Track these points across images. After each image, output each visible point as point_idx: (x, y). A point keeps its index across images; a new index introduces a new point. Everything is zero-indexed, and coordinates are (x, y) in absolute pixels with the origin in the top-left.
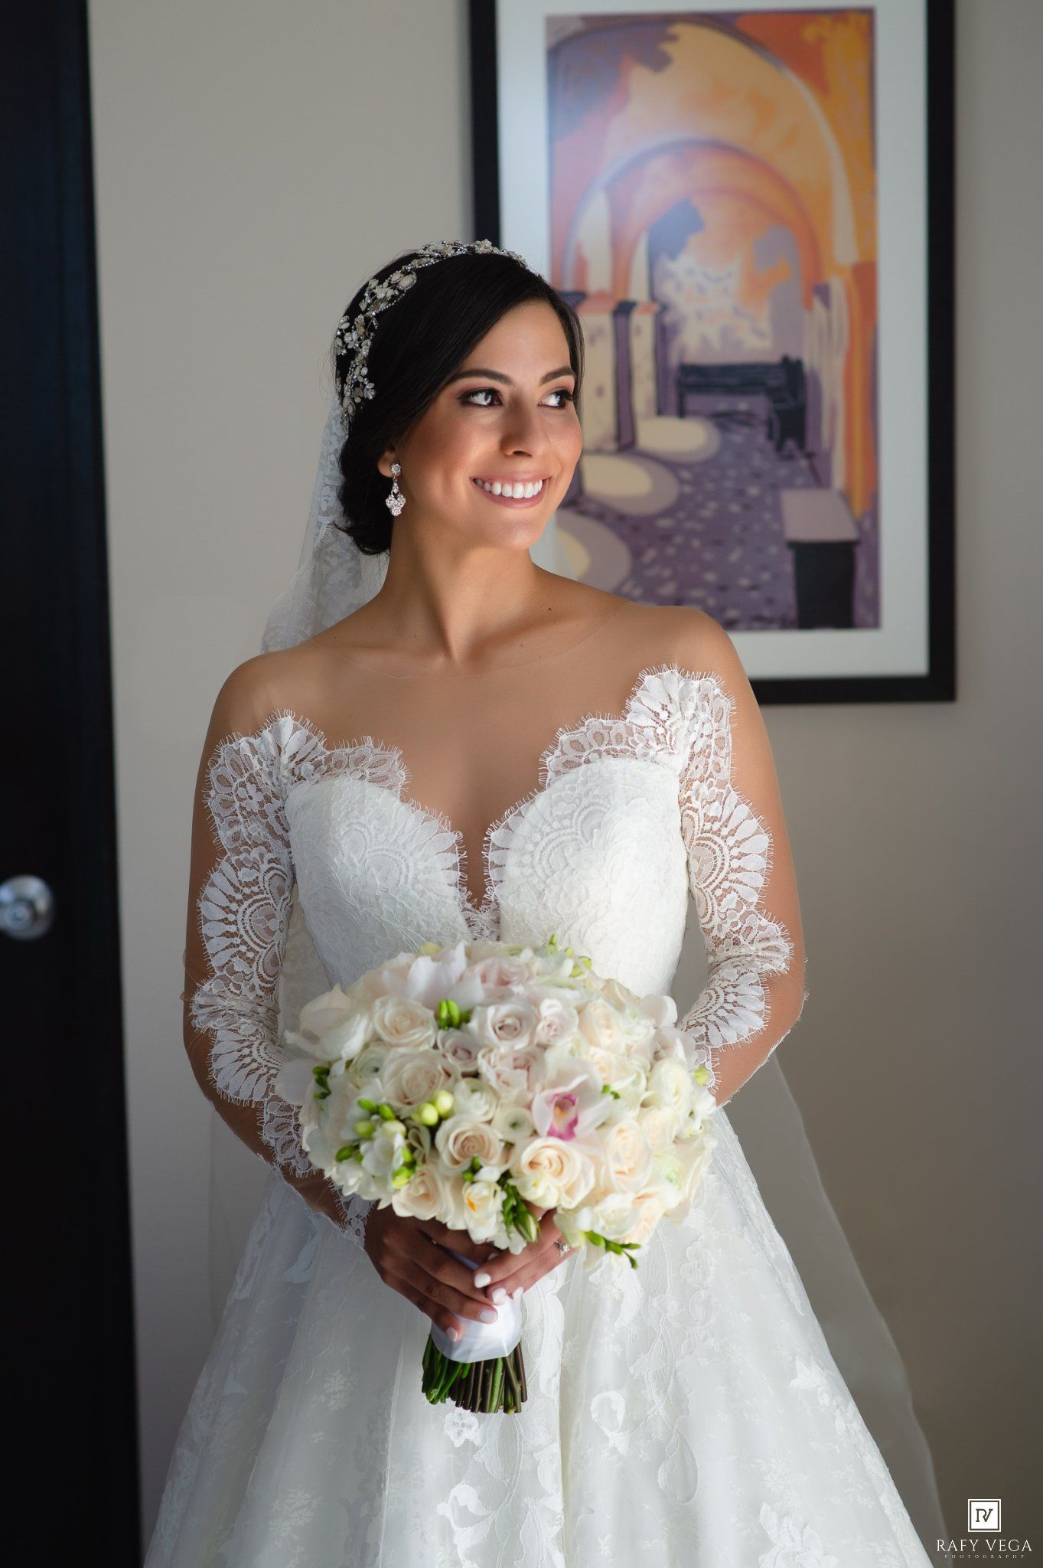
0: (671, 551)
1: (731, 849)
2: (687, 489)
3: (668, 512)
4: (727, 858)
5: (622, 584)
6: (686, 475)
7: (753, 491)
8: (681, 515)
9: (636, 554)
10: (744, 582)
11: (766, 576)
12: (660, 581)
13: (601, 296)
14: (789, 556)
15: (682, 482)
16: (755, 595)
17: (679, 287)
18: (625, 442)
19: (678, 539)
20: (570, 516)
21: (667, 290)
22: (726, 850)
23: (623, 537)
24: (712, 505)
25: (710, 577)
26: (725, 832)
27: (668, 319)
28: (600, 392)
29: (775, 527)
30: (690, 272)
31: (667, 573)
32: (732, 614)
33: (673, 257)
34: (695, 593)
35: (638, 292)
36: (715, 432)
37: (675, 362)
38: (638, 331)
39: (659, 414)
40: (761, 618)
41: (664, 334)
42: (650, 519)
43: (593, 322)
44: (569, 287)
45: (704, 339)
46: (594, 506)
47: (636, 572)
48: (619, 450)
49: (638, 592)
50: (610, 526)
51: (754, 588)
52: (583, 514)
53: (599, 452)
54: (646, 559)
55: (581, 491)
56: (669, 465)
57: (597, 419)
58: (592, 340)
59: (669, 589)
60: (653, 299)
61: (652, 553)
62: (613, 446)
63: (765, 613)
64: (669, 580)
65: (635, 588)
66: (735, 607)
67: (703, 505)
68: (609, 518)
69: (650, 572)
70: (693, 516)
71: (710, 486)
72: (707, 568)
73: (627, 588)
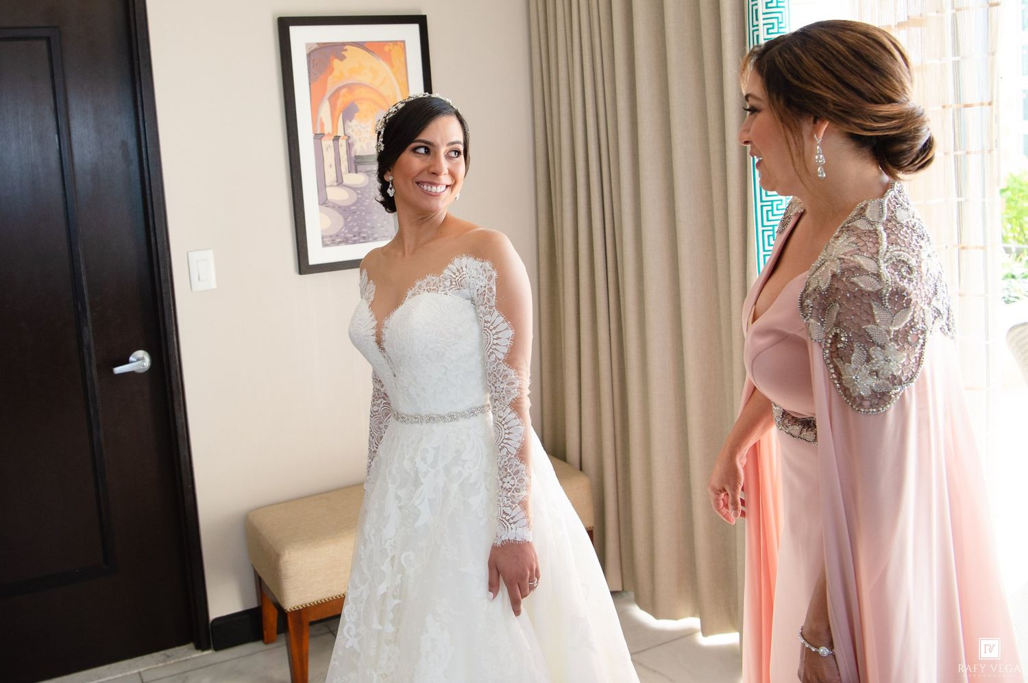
0: (356, 217)
1: (494, 335)
2: (360, 196)
3: (353, 205)
4: (492, 339)
5: (341, 229)
6: (359, 192)
8: (358, 205)
9: (345, 219)
10: (379, 225)
11: (385, 223)
12: (354, 227)
13: (329, 134)
15: (358, 194)
16: (383, 229)
17: (353, 130)
18: (339, 182)
19: (358, 213)
20: (323, 207)
21: (349, 132)
22: (492, 335)
23: (341, 214)
24: (368, 201)
25: (368, 224)
26: (491, 327)
27: (350, 141)
28: (331, 166)
30: (356, 126)
31: (355, 224)
33: (350, 121)
34: (364, 230)
35: (340, 133)
36: (367, 177)
37: (353, 155)
38: (341, 146)
39: (349, 172)
40: (384, 236)
41: (349, 146)
42: (349, 207)
43: (327, 143)
44: (318, 132)
45: (362, 147)
46: (331, 204)
47: (346, 225)
48: (338, 185)
49: (347, 231)
50: (336, 210)
51: (382, 227)
52: (328, 207)
53: (331, 186)
54: (349, 220)
55: (327, 199)
56: (354, 189)
57: (330, 175)
58: (327, 149)
59: (356, 229)
60: (345, 135)
61: (350, 218)
62: (336, 184)
63: (386, 234)
64: (356, 226)
65: (345, 230)
66: (377, 233)
67: (365, 201)
68: (336, 208)
69: (349, 224)
70: (362, 205)
71: (367, 195)
72: (368, 221)
73: (343, 230)
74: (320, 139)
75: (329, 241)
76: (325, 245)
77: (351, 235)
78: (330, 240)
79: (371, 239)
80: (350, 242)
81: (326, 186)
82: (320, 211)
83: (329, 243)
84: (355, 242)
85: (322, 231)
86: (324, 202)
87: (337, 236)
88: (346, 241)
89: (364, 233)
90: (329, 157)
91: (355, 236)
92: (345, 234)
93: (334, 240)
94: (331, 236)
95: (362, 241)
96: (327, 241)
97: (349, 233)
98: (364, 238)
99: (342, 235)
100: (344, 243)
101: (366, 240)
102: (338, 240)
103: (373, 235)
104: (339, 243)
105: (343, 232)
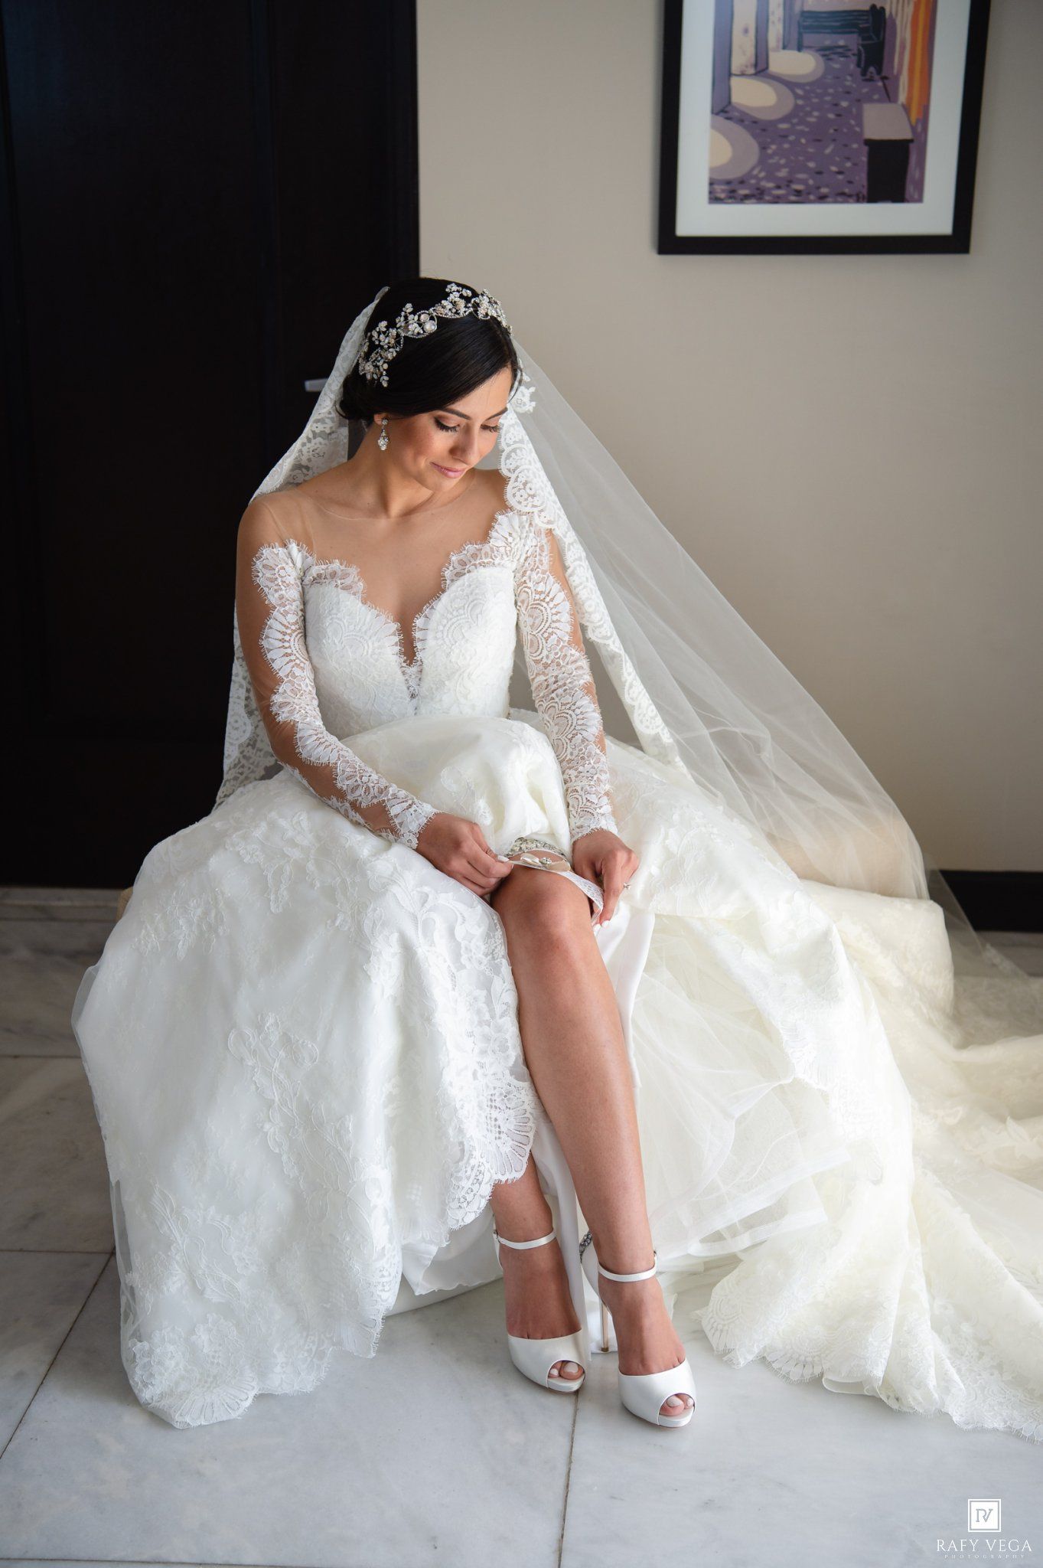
0: (786, 146)
1: (551, 609)
2: (800, 102)
3: (784, 120)
4: (550, 615)
5: (753, 169)
6: (800, 92)
7: (845, 104)
8: (795, 121)
9: (763, 148)
10: (834, 169)
11: (848, 164)
12: (779, 167)
14: (866, 149)
15: (797, 96)
16: (840, 177)
18: (761, 67)
19: (792, 138)
20: (720, 119)
22: (549, 609)
23: (754, 136)
24: (816, 114)
25: (811, 165)
26: (548, 599)
28: (746, 31)
29: (857, 129)
31: (783, 161)
32: (824, 190)
34: (801, 176)
36: (821, 61)
37: (797, 9)
39: (785, 47)
40: (843, 194)
42: (773, 123)
46: (736, 114)
47: (762, 161)
48: (756, 74)
49: (762, 175)
50: (747, 128)
51: (840, 173)
52: (728, 118)
53: (743, 74)
54: (770, 151)
55: (730, 103)
56: (789, 84)
57: (743, 51)
59: (783, 173)
61: (774, 147)
62: (752, 71)
63: (847, 191)
64: (784, 166)
65: (760, 171)
66: (827, 186)
67: (809, 114)
68: (747, 123)
69: (771, 161)
70: (802, 122)
71: (815, 100)
72: (810, 158)
73: (755, 172)
75: (723, 191)
76: (714, 199)
77: (770, 185)
78: (726, 191)
79: (812, 197)
80: (767, 198)
81: (731, 74)
82: (714, 126)
83: (722, 196)
84: (777, 200)
85: (712, 170)
86: (723, 108)
87: (742, 182)
88: (759, 196)
89: (800, 182)
90: (745, 10)
91: (778, 187)
92: (759, 180)
93: (733, 191)
94: (728, 183)
95: (793, 198)
96: (720, 190)
97: (767, 178)
98: (798, 193)
99: (753, 181)
100: (754, 200)
101: (800, 197)
102: (743, 192)
103: (819, 188)
104: (744, 199)
105: (756, 177)
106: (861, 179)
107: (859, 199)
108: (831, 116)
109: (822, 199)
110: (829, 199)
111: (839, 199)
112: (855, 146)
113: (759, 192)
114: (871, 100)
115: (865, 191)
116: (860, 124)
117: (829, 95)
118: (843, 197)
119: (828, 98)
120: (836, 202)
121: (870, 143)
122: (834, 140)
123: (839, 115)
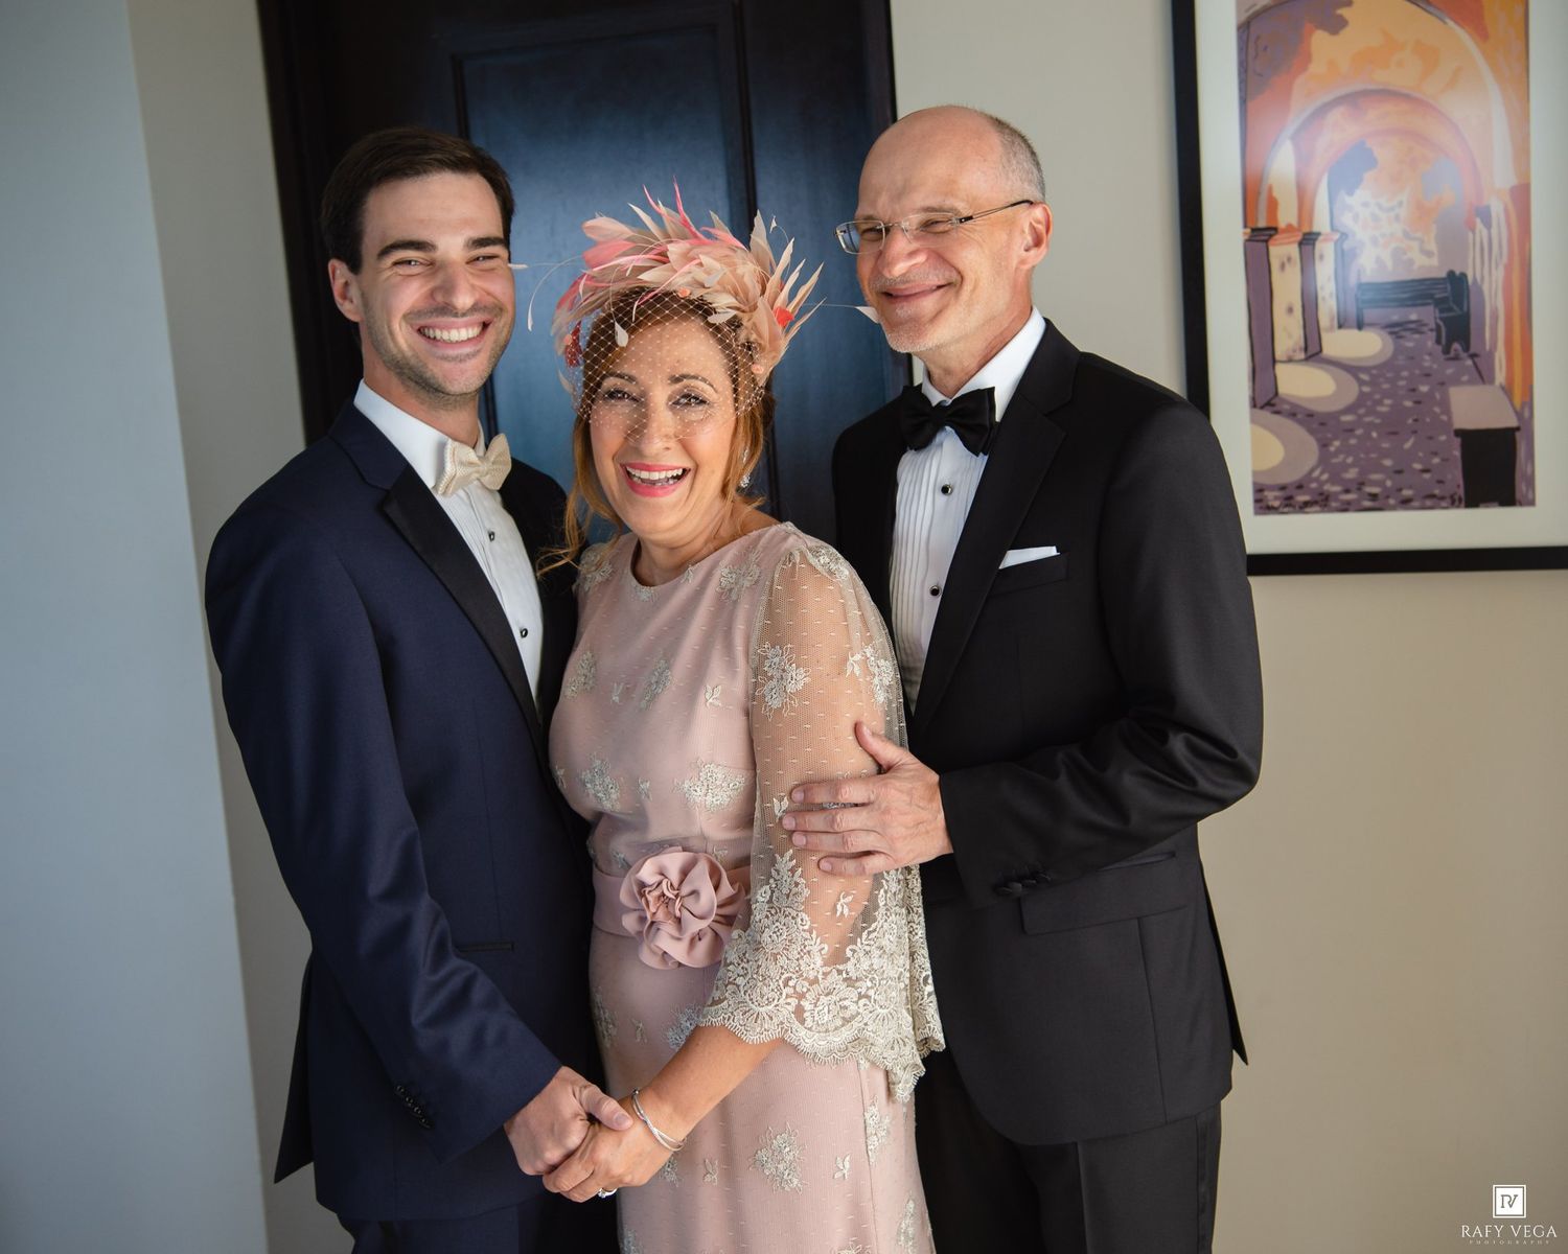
0: (1353, 441)
2: (1366, 389)
3: (1348, 410)
5: (1312, 470)
6: (1365, 377)
7: (1424, 389)
8: (1362, 411)
9: (1323, 445)
10: (1418, 466)
11: (1436, 460)
12: (1345, 467)
13: (1290, 228)
14: (1458, 441)
15: (1361, 383)
16: (1427, 476)
17: (1356, 218)
18: (1312, 351)
19: (1359, 432)
20: (1266, 414)
21: (1346, 220)
23: (1311, 432)
24: (1388, 402)
25: (1388, 463)
27: (1346, 246)
28: (1290, 310)
29: (1444, 418)
30: (1365, 205)
31: (1350, 460)
32: (1407, 493)
33: (1351, 193)
34: (1375, 477)
35: (1321, 223)
36: (1389, 340)
37: (1353, 281)
38: (1321, 257)
39: (1340, 326)
40: (1433, 496)
41: (1344, 258)
42: (1335, 415)
43: (1282, 251)
44: (1262, 224)
45: (1378, 260)
46: (1286, 407)
47: (1324, 460)
48: (1307, 359)
49: (1325, 477)
50: (1300, 422)
51: (1425, 471)
52: (1277, 413)
53: (1290, 360)
54: (1332, 449)
55: (1276, 394)
56: (1351, 369)
57: (1288, 334)
58: (1283, 266)
59: (1352, 474)
60: (1333, 228)
61: (1337, 443)
62: (1302, 356)
63: (1437, 492)
64: (1353, 465)
65: (1322, 473)
66: (1410, 487)
67: (1380, 403)
68: (1299, 416)
69: (1334, 461)
70: (1371, 412)
71: (1386, 386)
72: (1385, 454)
73: (1316, 473)
74: (1266, 241)
75: (1276, 498)
77: (1336, 489)
78: (1279, 498)
79: (1392, 501)
80: (1334, 504)
81: (1274, 361)
82: (1253, 421)
83: (1276, 504)
84: (1345, 508)
85: (1255, 474)
86: (1266, 400)
87: (1300, 487)
88: (1323, 502)
89: (1374, 483)
90: (1286, 288)
91: (1347, 491)
92: (1321, 484)
93: (1290, 498)
94: (1283, 488)
95: (1367, 504)
96: (1271, 497)
97: (1333, 480)
98: (1374, 497)
99: (1314, 485)
100: (1317, 508)
101: (1378, 503)
102: (1302, 498)
103: (1400, 490)
104: (1304, 507)
105: (1317, 480)
106: (1455, 477)
107: (1454, 502)
108: (1408, 404)
109: (1405, 503)
110: (1415, 504)
111: (1428, 503)
112: (1443, 438)
113: (1323, 497)
114: (1457, 382)
115: (1461, 492)
116: (1447, 410)
117: (1402, 378)
118: (1431, 500)
119: (1402, 383)
120: (1423, 508)
121: (1460, 433)
122: (1415, 432)
123: (1418, 402)
